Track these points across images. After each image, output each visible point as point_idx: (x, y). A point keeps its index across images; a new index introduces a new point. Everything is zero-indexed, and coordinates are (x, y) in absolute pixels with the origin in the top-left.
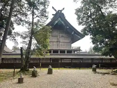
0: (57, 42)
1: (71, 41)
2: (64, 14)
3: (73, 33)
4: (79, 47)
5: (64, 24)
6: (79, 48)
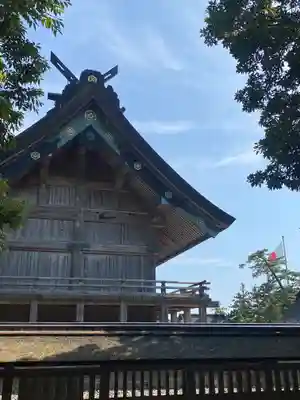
0: (71, 249)
2: (116, 95)
3: (164, 201)
4: (202, 286)
5: (114, 147)
6: (202, 289)
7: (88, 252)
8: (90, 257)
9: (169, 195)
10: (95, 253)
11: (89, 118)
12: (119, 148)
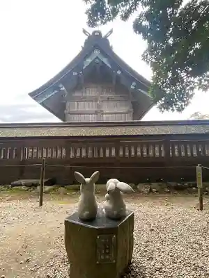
0: (96, 113)
1: (132, 110)
3: (132, 87)
5: (109, 65)
7: (102, 114)
8: (104, 115)
9: (134, 84)
10: (106, 114)
11: (97, 53)
12: (111, 65)
